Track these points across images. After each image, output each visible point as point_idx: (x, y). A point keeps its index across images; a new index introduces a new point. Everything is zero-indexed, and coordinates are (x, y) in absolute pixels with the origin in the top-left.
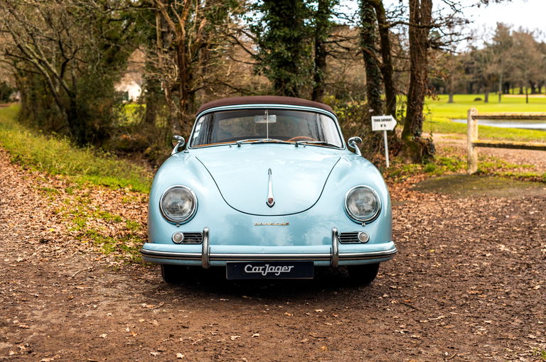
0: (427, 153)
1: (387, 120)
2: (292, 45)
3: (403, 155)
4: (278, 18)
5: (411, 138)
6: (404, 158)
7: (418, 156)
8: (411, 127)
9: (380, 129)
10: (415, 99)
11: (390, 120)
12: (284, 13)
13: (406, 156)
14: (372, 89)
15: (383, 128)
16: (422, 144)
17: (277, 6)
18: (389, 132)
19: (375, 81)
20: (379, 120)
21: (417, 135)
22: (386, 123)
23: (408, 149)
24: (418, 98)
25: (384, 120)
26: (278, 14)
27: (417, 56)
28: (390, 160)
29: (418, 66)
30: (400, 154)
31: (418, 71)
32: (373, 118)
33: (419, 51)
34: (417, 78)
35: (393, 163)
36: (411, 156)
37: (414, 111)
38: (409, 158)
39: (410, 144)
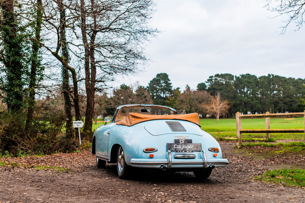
1: (80, 123)
3: (85, 139)
4: (14, 75)
5: (88, 131)
8: (88, 126)
10: (89, 114)
11: (81, 123)
12: (17, 73)
13: (87, 140)
14: (68, 109)
15: (78, 127)
17: (13, 70)
18: (80, 128)
20: (76, 123)
23: (88, 136)
24: (91, 113)
25: (78, 123)
27: (90, 95)
29: (90, 99)
31: (91, 101)
32: (74, 122)
33: (91, 92)
34: (90, 104)
35: (83, 143)
37: (89, 119)
38: (89, 140)
39: (88, 134)
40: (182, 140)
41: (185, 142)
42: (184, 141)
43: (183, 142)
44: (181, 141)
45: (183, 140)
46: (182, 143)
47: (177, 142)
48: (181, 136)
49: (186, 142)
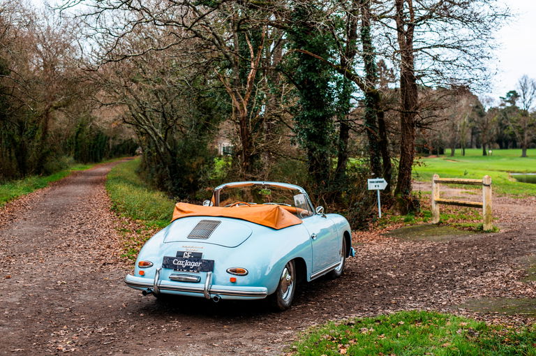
0: (412, 206)
1: (380, 182)
2: (319, 123)
3: (394, 209)
4: (309, 102)
5: (399, 196)
6: (394, 211)
7: (405, 209)
8: (401, 187)
9: (374, 188)
10: (404, 165)
11: (382, 182)
13: (396, 209)
15: (377, 188)
16: (409, 200)
18: (381, 191)
19: (376, 151)
20: (373, 182)
21: (405, 193)
22: (379, 184)
23: (398, 204)
25: (377, 182)
26: (310, 99)
27: (405, 134)
28: (382, 211)
30: (392, 208)
32: (369, 180)
35: (385, 215)
36: (400, 210)
37: (404, 175)
38: (398, 211)
39: (399, 200)
40: (187, 254)
42: (190, 254)
46: (186, 257)
47: (180, 255)
48: (192, 247)
49: (192, 256)
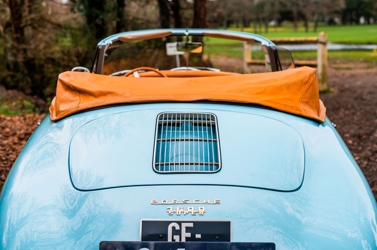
9: (173, 54)
14: (165, 23)
19: (166, 17)
20: (172, 47)
21: (200, 57)
29: (199, 4)
31: (200, 9)
32: (167, 45)
34: (199, 13)
40: (178, 228)
41: (193, 236)
42: (188, 229)
43: (185, 235)
44: (177, 232)
45: (184, 225)
46: (177, 238)
47: (155, 233)
48: (185, 203)
49: (198, 236)
